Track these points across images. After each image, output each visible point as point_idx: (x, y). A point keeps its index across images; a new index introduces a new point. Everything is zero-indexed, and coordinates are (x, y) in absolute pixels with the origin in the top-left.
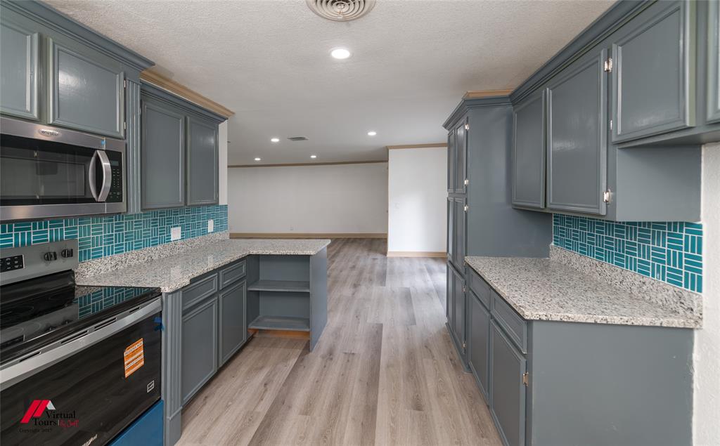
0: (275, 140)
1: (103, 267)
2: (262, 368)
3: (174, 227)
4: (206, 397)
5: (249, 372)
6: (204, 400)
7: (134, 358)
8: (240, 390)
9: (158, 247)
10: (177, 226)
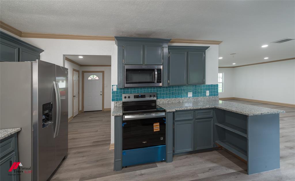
0: (265, 46)
1: (164, 101)
2: (215, 162)
3: (189, 92)
4: (187, 157)
5: (208, 160)
6: (186, 157)
7: (156, 127)
8: (199, 163)
9: (182, 98)
10: (191, 92)
